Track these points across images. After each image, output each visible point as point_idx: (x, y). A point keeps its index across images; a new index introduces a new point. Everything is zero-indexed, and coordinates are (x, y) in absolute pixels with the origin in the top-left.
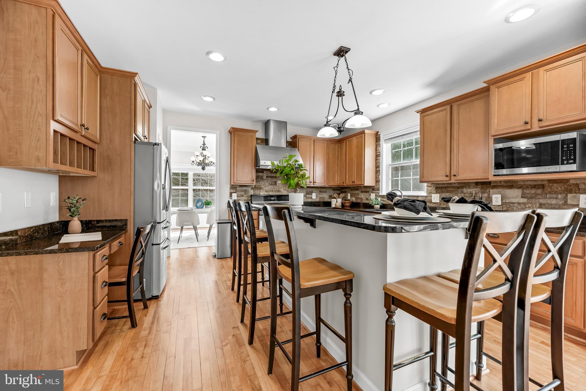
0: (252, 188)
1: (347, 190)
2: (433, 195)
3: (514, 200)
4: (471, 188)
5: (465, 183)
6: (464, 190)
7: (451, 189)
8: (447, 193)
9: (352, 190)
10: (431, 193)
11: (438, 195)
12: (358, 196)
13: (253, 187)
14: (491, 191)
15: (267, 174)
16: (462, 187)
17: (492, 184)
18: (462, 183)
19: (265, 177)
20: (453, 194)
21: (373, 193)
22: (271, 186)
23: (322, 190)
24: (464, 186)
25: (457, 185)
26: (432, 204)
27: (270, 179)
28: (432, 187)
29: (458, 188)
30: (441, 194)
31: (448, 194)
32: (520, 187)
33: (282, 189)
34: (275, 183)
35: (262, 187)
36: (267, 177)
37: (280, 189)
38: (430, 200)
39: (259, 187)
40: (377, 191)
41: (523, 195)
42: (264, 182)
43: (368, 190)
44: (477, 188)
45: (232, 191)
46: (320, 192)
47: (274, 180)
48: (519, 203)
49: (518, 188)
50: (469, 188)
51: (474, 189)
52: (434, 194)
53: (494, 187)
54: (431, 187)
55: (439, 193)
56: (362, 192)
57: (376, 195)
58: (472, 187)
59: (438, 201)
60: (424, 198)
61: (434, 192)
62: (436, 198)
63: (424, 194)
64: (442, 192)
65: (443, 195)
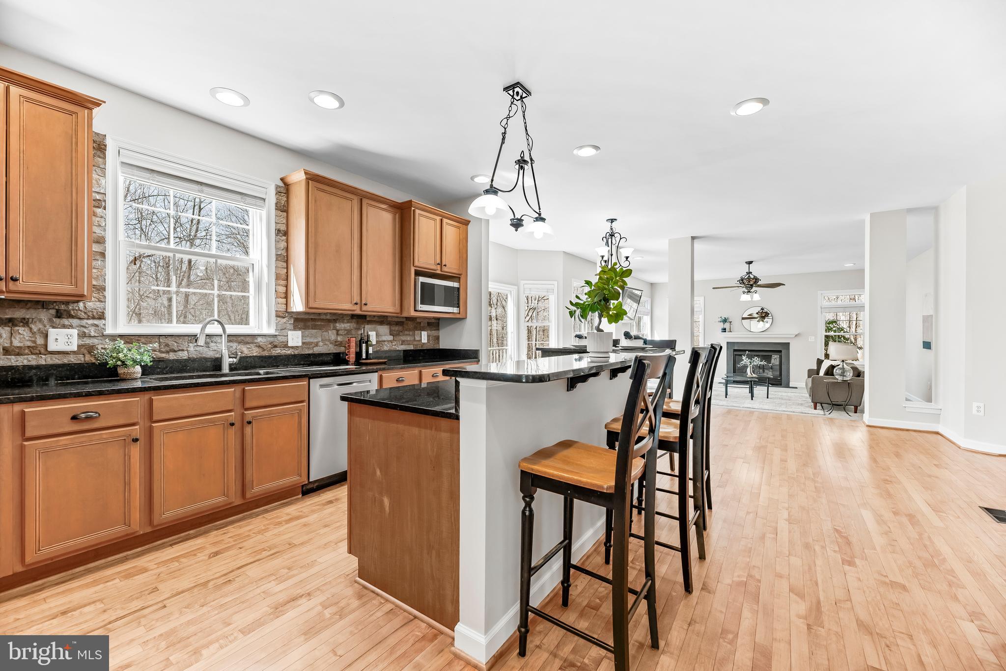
2: (290, 333)
3: (384, 338)
6: (337, 325)
7: (319, 323)
10: (285, 329)
11: (299, 333)
14: (366, 326)
16: (335, 321)
17: (368, 319)
18: (335, 314)
20: (323, 331)
25: (328, 317)
26: (286, 349)
28: (286, 319)
29: (329, 321)
30: (303, 330)
31: (316, 331)
32: (389, 324)
38: (283, 342)
41: (391, 333)
44: (352, 323)
48: (388, 341)
49: (387, 324)
50: (343, 322)
51: (348, 324)
52: (290, 330)
53: (369, 322)
54: (284, 318)
55: (300, 329)
58: (345, 321)
59: (300, 344)
60: (272, 339)
61: (292, 327)
62: (295, 339)
63: (272, 331)
64: (305, 328)
65: (307, 332)
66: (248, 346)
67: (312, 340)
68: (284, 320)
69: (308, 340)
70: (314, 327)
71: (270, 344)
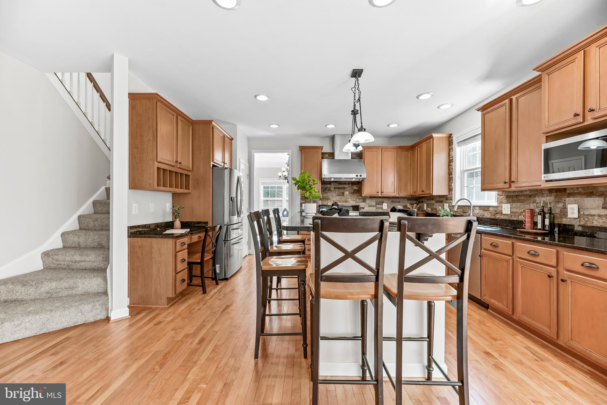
0: (320, 199)
1: (424, 200)
2: (503, 205)
3: (593, 212)
4: (545, 197)
5: (537, 190)
6: (537, 198)
7: (522, 198)
8: (518, 203)
9: (428, 200)
10: (501, 202)
11: (509, 205)
12: (433, 206)
13: (322, 198)
14: (567, 199)
15: (335, 186)
16: (535, 196)
17: (568, 192)
19: (332, 189)
20: (525, 203)
21: (447, 203)
22: (339, 197)
23: (395, 200)
24: (536, 194)
25: (528, 193)
26: (503, 215)
27: (337, 190)
29: (530, 196)
30: (511, 203)
31: (520, 204)
32: (601, 195)
33: (350, 199)
34: (343, 194)
35: (330, 197)
36: (335, 188)
37: (347, 200)
38: (500, 211)
39: (327, 198)
40: (450, 201)
41: (604, 206)
42: (331, 193)
43: (441, 199)
44: (551, 196)
45: (302, 202)
46: (392, 202)
47: (342, 191)
48: (599, 216)
50: (542, 197)
51: (548, 198)
52: (505, 203)
53: (570, 195)
54: (502, 195)
55: (510, 203)
56: (437, 202)
57: (449, 206)
58: (545, 195)
59: (509, 213)
60: (495, 209)
61: (505, 201)
62: (506, 209)
63: (495, 204)
64: (513, 202)
65: (514, 205)
66: (487, 212)
67: (518, 211)
68: (501, 197)
69: (514, 210)
70: (519, 201)
71: (495, 212)
